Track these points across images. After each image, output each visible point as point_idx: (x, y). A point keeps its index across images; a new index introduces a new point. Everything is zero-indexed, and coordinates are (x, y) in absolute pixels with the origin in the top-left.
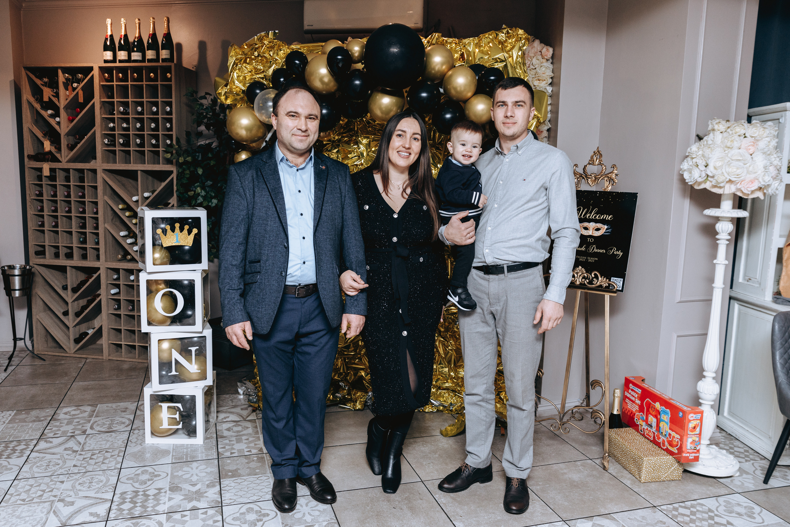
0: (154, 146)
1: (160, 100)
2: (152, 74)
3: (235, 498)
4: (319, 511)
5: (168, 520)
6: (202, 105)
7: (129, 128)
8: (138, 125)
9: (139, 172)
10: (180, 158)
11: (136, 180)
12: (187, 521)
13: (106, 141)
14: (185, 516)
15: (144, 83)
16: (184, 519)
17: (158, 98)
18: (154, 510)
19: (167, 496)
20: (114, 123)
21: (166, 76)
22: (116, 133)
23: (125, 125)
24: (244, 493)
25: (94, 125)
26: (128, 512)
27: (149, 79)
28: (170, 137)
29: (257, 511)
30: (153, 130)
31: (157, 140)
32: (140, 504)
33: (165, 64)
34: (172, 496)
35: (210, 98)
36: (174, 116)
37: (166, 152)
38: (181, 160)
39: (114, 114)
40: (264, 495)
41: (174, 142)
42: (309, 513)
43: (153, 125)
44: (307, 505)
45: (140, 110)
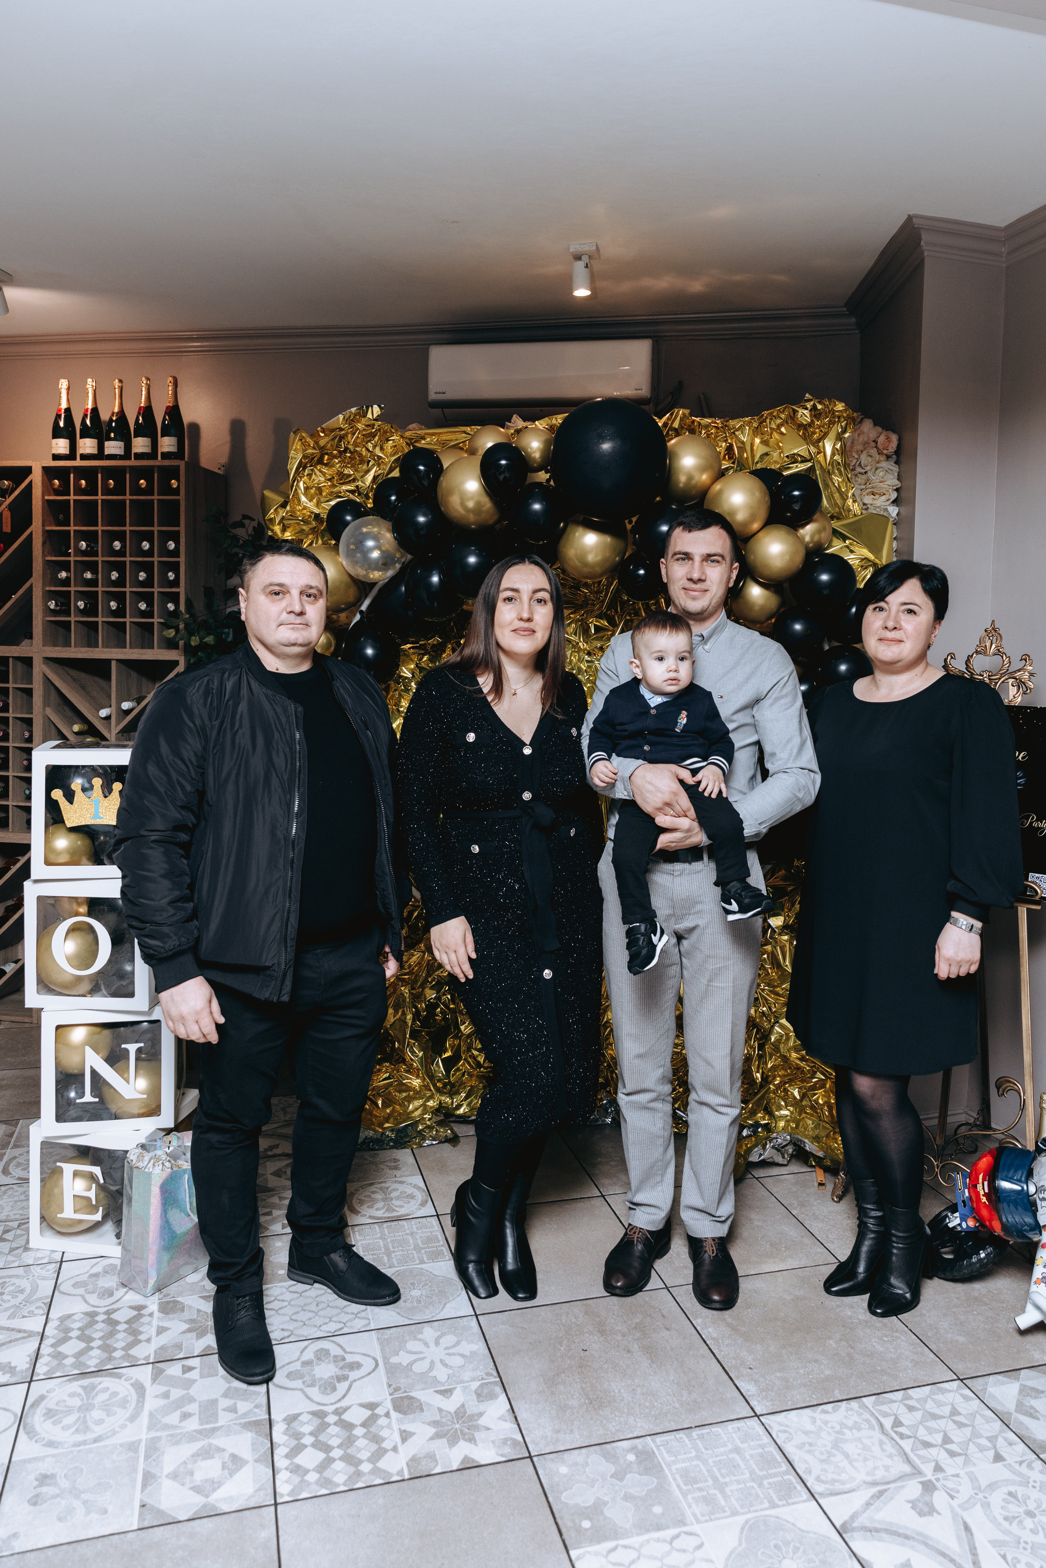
0: (143, 614)
1: (156, 529)
2: (142, 481)
3: (291, 1326)
4: (463, 1356)
5: (155, 1378)
6: (235, 538)
7: (97, 579)
8: (114, 575)
9: (114, 664)
10: (193, 638)
11: (109, 678)
12: (194, 1381)
13: (52, 605)
14: (191, 1369)
15: (128, 497)
16: (188, 1375)
17: (153, 526)
18: (127, 1357)
19: (155, 1322)
20: (68, 570)
21: (170, 485)
22: (72, 589)
23: (88, 575)
24: (311, 1315)
25: (30, 575)
26: (72, 1360)
27: (137, 490)
28: (175, 598)
29: (335, 1356)
30: (142, 584)
31: (150, 604)
32: (99, 1343)
33: (167, 463)
34: (165, 1324)
35: (250, 526)
36: (182, 559)
37: (165, 626)
38: (195, 641)
39: (69, 555)
40: (350, 1320)
41: (182, 608)
42: (441, 1361)
43: (142, 576)
44: (437, 1343)
45: (118, 548)
